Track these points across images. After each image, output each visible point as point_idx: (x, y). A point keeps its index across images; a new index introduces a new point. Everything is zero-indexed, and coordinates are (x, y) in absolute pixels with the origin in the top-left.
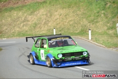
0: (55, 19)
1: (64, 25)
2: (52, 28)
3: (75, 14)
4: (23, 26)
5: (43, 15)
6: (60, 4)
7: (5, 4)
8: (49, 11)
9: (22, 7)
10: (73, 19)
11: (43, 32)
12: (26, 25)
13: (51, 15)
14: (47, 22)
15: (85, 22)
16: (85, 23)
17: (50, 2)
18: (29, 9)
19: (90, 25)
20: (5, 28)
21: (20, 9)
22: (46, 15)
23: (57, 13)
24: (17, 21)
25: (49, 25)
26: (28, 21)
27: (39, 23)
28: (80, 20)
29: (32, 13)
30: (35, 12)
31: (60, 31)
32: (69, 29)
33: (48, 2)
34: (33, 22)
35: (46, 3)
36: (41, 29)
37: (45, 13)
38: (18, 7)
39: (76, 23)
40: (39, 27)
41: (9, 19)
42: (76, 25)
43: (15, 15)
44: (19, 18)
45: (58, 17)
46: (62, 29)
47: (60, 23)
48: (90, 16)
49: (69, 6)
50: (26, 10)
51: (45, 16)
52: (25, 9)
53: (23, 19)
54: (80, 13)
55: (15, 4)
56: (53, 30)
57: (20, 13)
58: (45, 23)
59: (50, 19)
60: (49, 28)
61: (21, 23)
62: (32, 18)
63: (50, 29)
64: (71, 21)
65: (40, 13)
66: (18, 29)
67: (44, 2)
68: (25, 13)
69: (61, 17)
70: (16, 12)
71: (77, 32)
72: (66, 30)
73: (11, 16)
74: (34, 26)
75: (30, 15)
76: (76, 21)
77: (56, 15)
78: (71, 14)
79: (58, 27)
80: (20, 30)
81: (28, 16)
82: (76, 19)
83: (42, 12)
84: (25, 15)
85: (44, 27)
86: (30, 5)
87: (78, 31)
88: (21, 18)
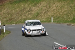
0: (53, 9)
1: (60, 15)
2: (50, 16)
3: (69, 5)
4: (28, 15)
5: (44, 6)
8: (49, 4)
10: (67, 10)
11: (43, 20)
12: (30, 14)
13: (50, 7)
14: (47, 12)
18: (33, 2)
20: (14, 16)
22: (46, 6)
23: (55, 5)
24: (24, 11)
25: (48, 14)
26: (32, 11)
27: (40, 13)
29: (35, 5)
30: (37, 4)
31: (57, 19)
32: (63, 18)
34: (36, 12)
36: (41, 17)
37: (45, 5)
39: (69, 13)
40: (41, 16)
41: (18, 9)
42: (69, 15)
43: (22, 6)
44: (25, 8)
45: (55, 8)
47: (56, 13)
50: (31, 3)
51: (45, 7)
53: (28, 9)
54: (73, 5)
57: (26, 5)
58: (45, 13)
59: (49, 10)
60: (48, 17)
61: (26, 13)
62: (35, 9)
63: (49, 18)
64: (65, 11)
65: (42, 5)
66: (24, 17)
68: (30, 5)
69: (57, 8)
70: (23, 4)
71: (70, 20)
72: (61, 19)
73: (19, 7)
74: (36, 15)
75: (34, 6)
77: (54, 7)
78: (66, 6)
80: (26, 18)
81: (32, 7)
82: (69, 10)
85: (44, 16)
87: (71, 19)
88: (27, 8)
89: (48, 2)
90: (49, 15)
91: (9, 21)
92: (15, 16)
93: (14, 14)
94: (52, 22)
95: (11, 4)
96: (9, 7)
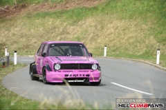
0: (107, 33)
1: (121, 43)
2: (102, 45)
3: (139, 28)
5: (91, 26)
6: (117, 12)
7: (37, 6)
9: (62, 13)
10: (134, 35)
13: (102, 28)
14: (96, 38)
15: (152, 40)
16: (152, 42)
17: (103, 8)
18: (71, 16)
19: (159, 46)
20: (34, 40)
21: (58, 15)
22: (96, 26)
23: (112, 25)
24: (52, 33)
25: (99, 41)
26: (68, 33)
27: (84, 38)
28: (145, 37)
29: (75, 23)
30: (79, 21)
31: (114, 51)
33: (101, 8)
34: (75, 36)
35: (97, 9)
37: (94, 24)
38: (55, 13)
39: (139, 42)
41: (41, 29)
42: (138, 44)
43: (50, 23)
44: (55, 28)
45: (113, 30)
46: (117, 49)
47: (114, 40)
48: (161, 33)
49: (131, 17)
50: (67, 18)
51: (93, 29)
52: (65, 16)
53: (61, 30)
54: (147, 27)
55: (51, 8)
56: (103, 49)
57: (58, 22)
58: (92, 38)
59: (100, 33)
60: (98, 45)
61: (57, 36)
62: (74, 29)
63: (99, 48)
64: (131, 37)
65: (87, 24)
67: (94, 8)
68: (64, 21)
69: (117, 31)
70: (51, 20)
71: (139, 54)
72: (123, 51)
73: (44, 24)
75: (72, 25)
76: (139, 39)
77: (110, 28)
78: (133, 29)
79: (111, 45)
81: (68, 26)
82: (139, 35)
83: (90, 22)
84: (65, 24)
85: (91, 44)
86: (73, 11)
87: (141, 53)
88: (59, 28)
89: (100, 19)
90: (99, 43)
91: (24, 50)
92: (36, 41)
93: (33, 38)
94: (105, 55)
95: (29, 17)
96: (25, 24)
